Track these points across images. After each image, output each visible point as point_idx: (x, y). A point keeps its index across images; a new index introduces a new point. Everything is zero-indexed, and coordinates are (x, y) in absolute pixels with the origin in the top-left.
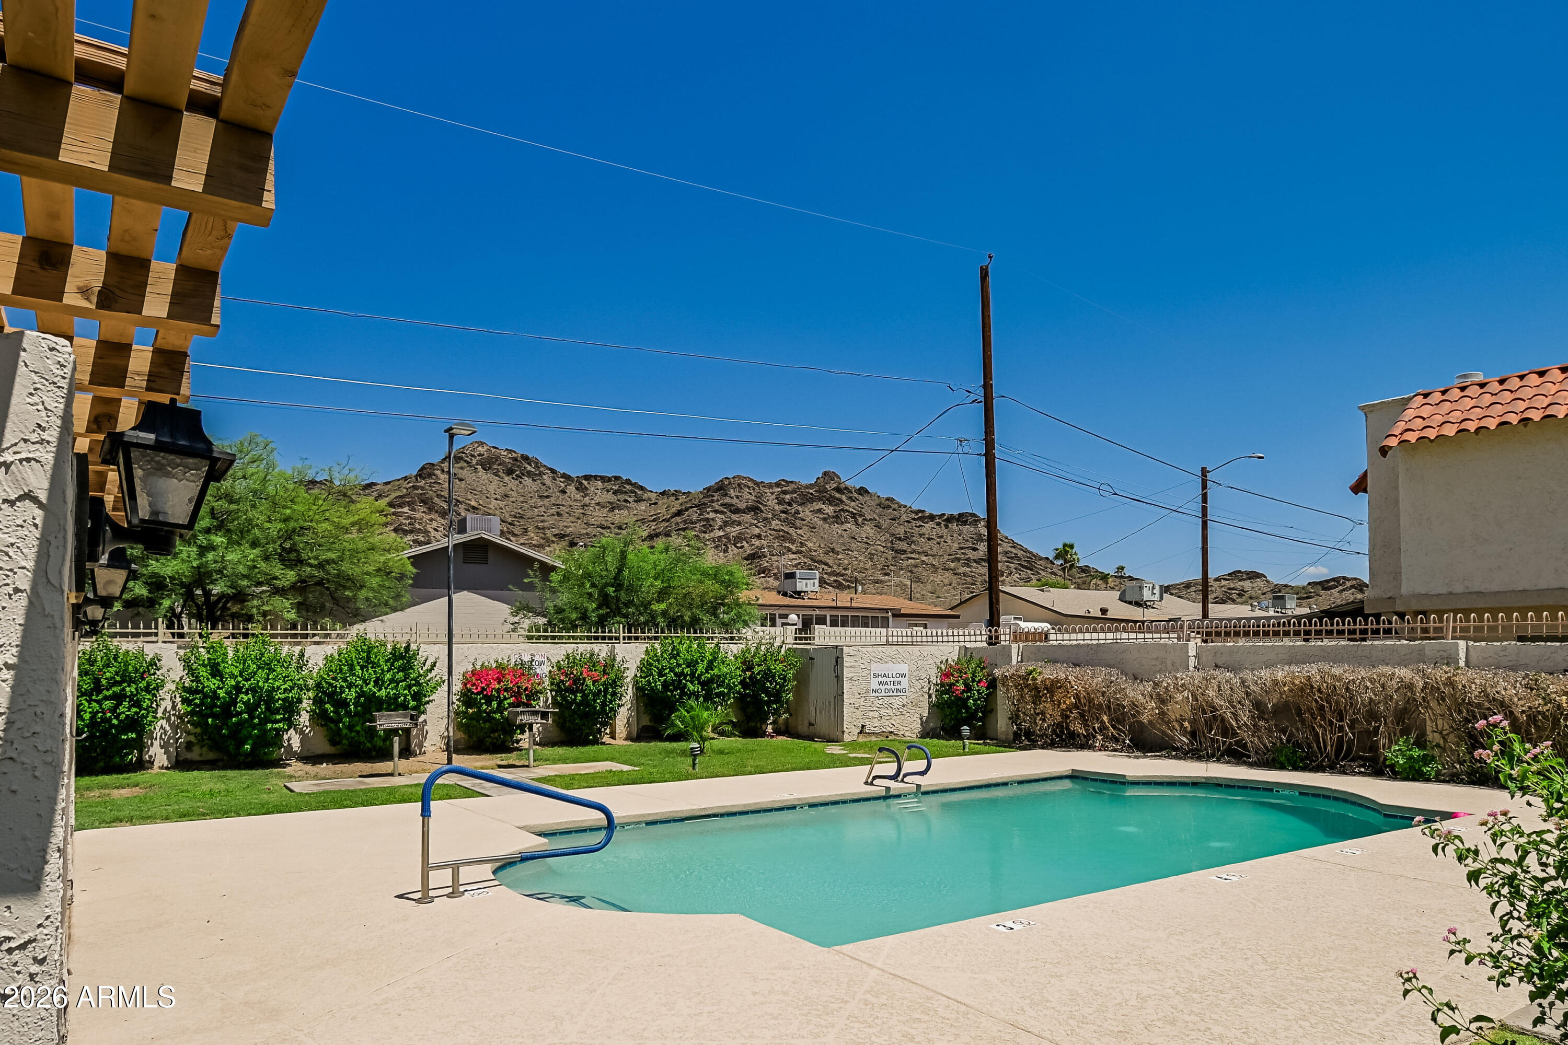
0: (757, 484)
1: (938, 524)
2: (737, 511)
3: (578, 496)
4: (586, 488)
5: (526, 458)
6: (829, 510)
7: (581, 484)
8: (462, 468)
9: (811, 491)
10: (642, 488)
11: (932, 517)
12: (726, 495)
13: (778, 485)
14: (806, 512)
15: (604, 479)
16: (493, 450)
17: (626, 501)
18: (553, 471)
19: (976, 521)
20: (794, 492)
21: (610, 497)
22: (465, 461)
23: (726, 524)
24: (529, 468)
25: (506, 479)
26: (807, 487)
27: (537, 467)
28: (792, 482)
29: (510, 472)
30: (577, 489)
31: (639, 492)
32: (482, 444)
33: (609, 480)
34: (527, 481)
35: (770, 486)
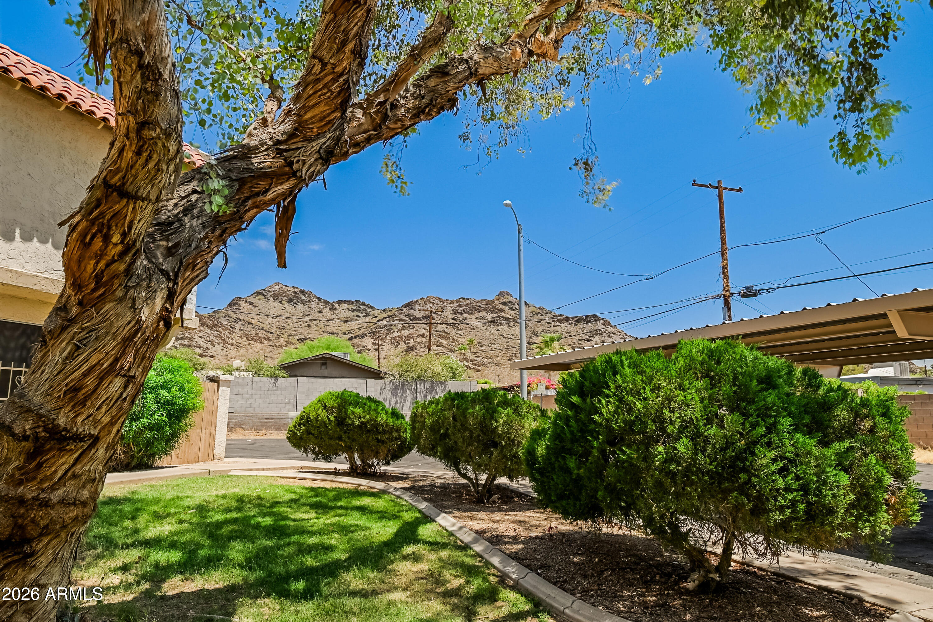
0: (442, 301)
1: (570, 324)
2: (415, 319)
3: (329, 315)
4: (336, 309)
5: (303, 292)
6: (489, 317)
7: (333, 306)
8: (259, 300)
9: (480, 305)
10: (372, 308)
11: (567, 319)
12: (412, 309)
13: (457, 301)
14: (472, 319)
15: (349, 303)
16: (284, 287)
17: (358, 316)
18: (319, 299)
19: (596, 320)
20: (467, 305)
21: (350, 314)
22: (264, 295)
23: (403, 328)
24: (303, 297)
25: (287, 305)
26: (478, 302)
27: (309, 297)
28: (468, 299)
29: (290, 301)
30: (330, 309)
31: (368, 310)
32: (278, 284)
33: (353, 303)
34: (300, 306)
35: (452, 302)
